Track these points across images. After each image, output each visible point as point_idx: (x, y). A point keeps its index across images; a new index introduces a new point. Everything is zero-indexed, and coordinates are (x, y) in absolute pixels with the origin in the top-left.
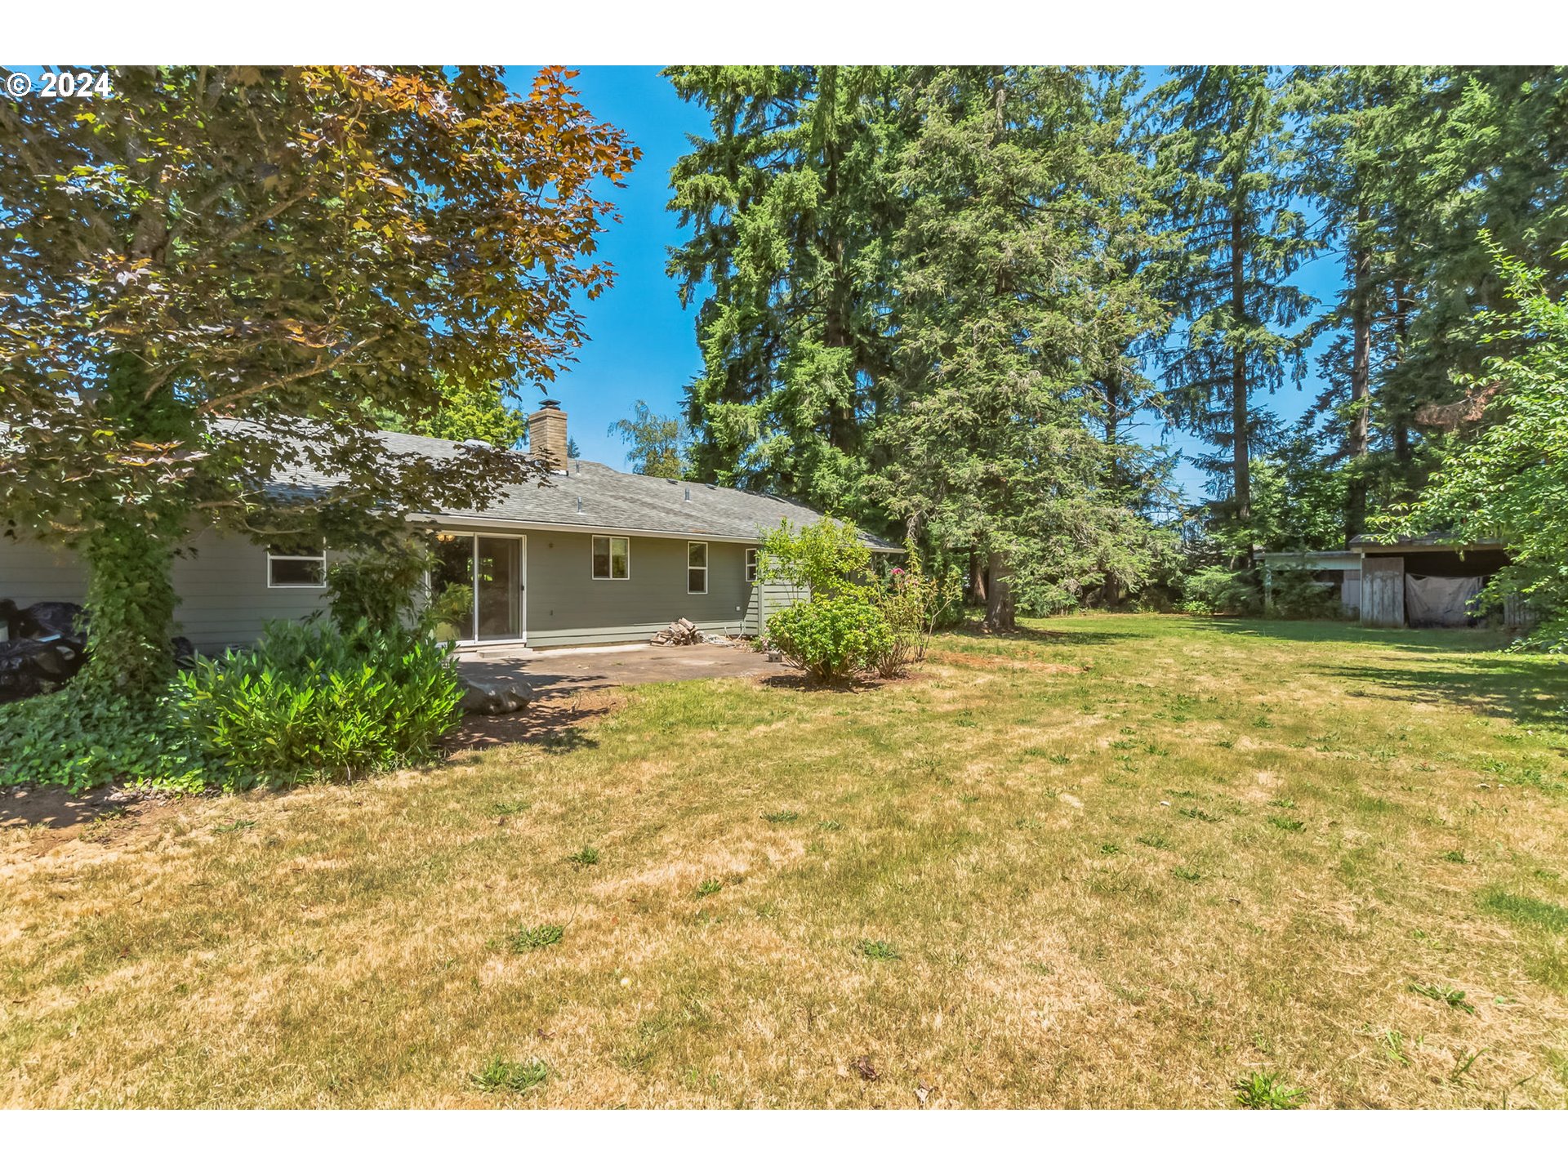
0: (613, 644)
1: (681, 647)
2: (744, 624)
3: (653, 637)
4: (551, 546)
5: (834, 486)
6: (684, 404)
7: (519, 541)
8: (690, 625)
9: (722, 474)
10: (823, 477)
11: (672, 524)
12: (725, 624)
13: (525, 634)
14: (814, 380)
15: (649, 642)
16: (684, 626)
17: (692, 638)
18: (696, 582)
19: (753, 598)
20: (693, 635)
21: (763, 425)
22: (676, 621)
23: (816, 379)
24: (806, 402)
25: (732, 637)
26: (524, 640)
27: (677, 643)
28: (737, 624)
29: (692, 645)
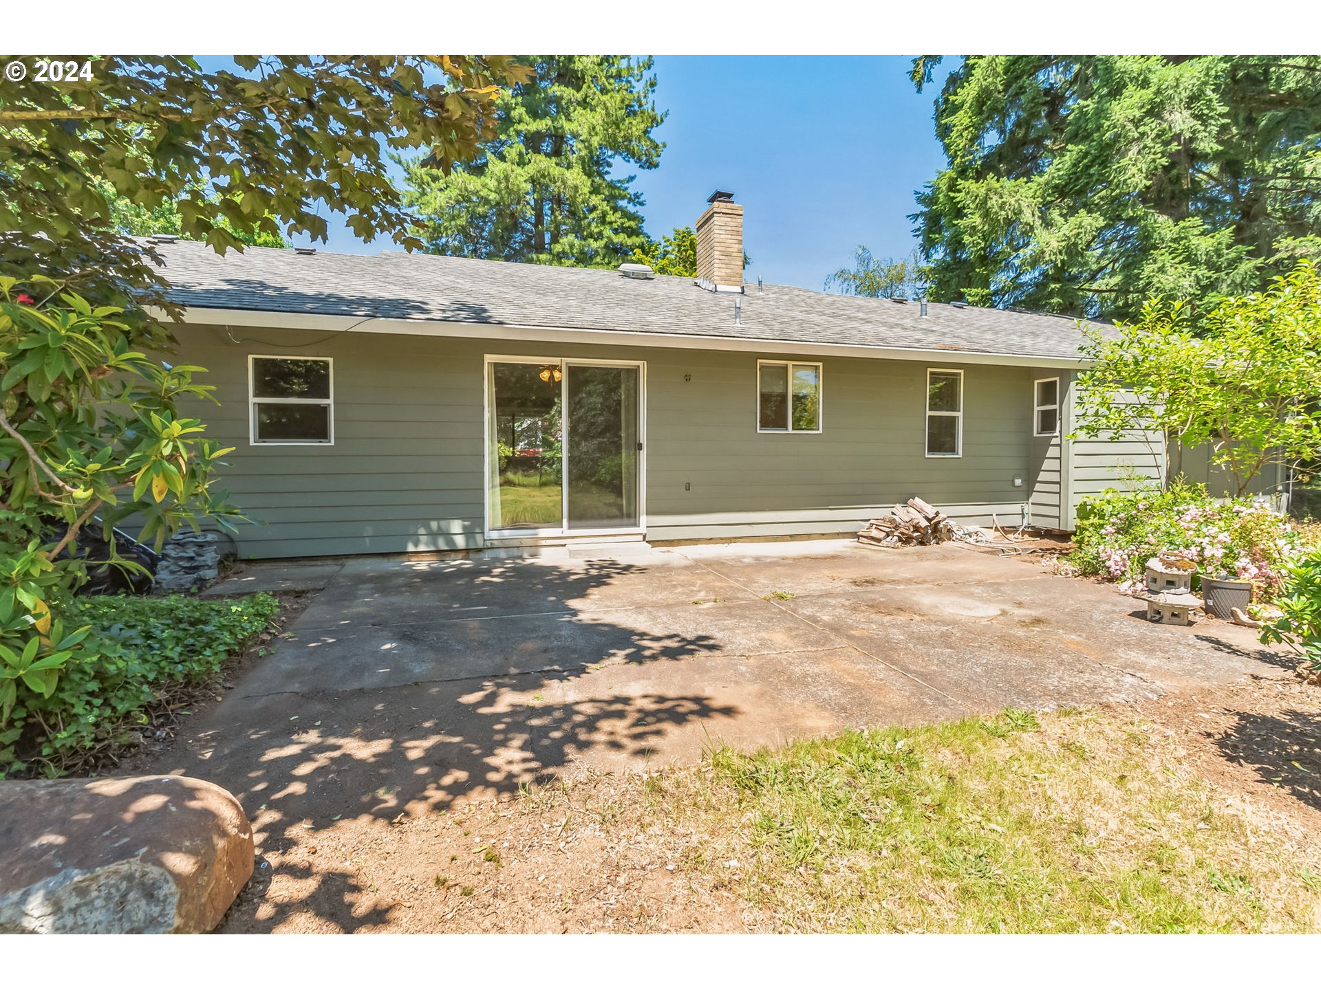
0: (793, 537)
1: (912, 548)
2: (1029, 509)
3: (862, 528)
4: (688, 378)
5: (1185, 282)
6: (916, 216)
7: (634, 372)
8: (930, 510)
9: (973, 292)
10: (1162, 270)
11: (899, 339)
12: (994, 509)
13: (643, 519)
14: (1149, 113)
15: (855, 535)
16: (917, 512)
17: (933, 533)
18: (941, 437)
19: (1047, 464)
20: (935, 529)
21: (1046, 206)
22: (904, 502)
23: (1154, 111)
24: (1132, 154)
25: (1008, 530)
26: (642, 529)
27: (906, 540)
28: (1016, 508)
29: (932, 548)
